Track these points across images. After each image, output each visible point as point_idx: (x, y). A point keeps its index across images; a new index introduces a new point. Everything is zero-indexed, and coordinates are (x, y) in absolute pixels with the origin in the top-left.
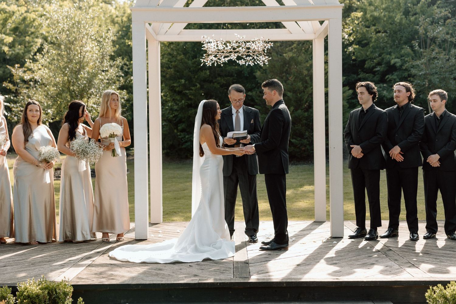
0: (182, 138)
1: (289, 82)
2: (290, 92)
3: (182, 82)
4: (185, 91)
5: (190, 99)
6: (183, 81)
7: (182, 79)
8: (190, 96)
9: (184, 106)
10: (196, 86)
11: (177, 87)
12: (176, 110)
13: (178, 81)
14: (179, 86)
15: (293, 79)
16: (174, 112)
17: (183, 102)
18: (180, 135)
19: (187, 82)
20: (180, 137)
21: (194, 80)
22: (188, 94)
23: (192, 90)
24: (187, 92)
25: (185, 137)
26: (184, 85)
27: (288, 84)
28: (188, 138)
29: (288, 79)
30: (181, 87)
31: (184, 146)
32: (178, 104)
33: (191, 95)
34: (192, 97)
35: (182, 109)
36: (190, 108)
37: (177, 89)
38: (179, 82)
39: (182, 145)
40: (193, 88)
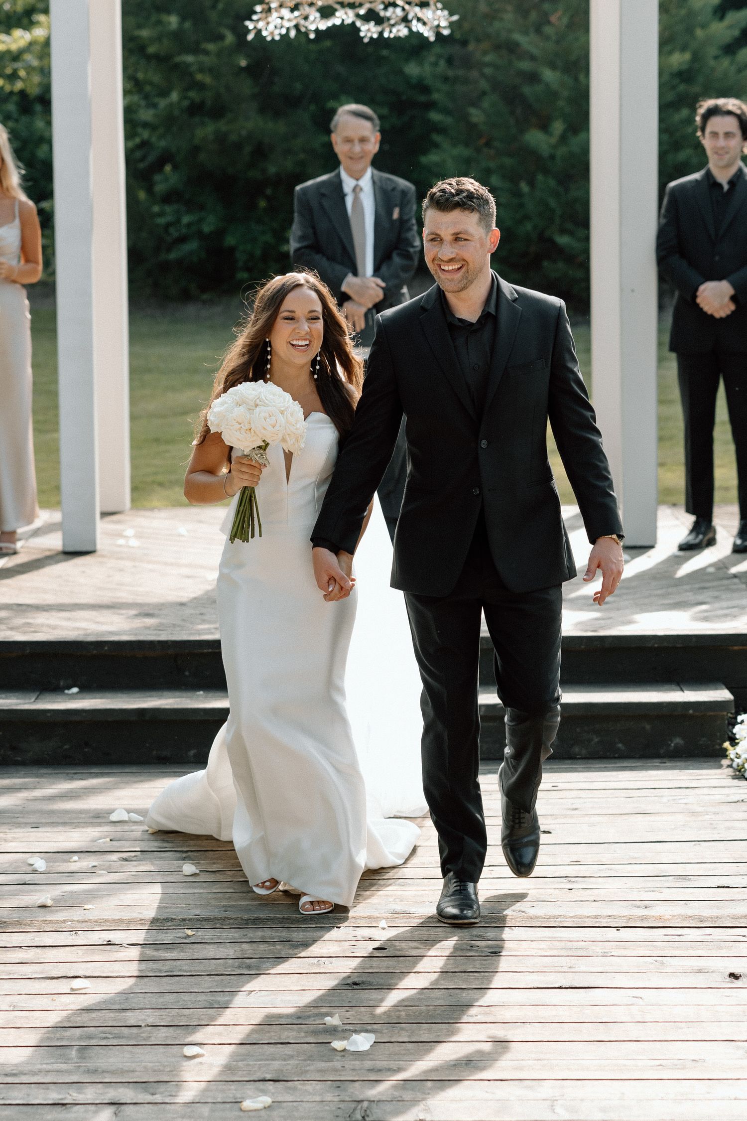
0: (168, 225)
1: (548, 30)
2: (553, 66)
3: (169, 23)
4: (179, 54)
5: (201, 86)
6: (173, 21)
7: (169, 12)
8: (199, 77)
9: (176, 112)
10: (221, 37)
11: (152, 40)
12: (146, 125)
13: (154, 18)
14: (159, 39)
15: (565, 21)
16: (140, 130)
17: (175, 96)
18: (161, 214)
19: (187, 25)
20: (162, 221)
21: (213, 16)
22: (194, 68)
23: (206, 53)
24: (190, 58)
25: (178, 221)
26: (177, 36)
27: (547, 38)
28: (189, 225)
29: (545, 20)
30: (165, 41)
31: (173, 256)
32: (155, 106)
33: (201, 70)
34: (207, 79)
35: (169, 121)
36: (197, 119)
37: (151, 50)
38: (159, 22)
39: (169, 250)
40: (211, 47)
